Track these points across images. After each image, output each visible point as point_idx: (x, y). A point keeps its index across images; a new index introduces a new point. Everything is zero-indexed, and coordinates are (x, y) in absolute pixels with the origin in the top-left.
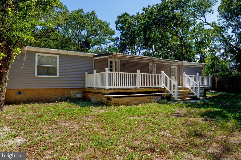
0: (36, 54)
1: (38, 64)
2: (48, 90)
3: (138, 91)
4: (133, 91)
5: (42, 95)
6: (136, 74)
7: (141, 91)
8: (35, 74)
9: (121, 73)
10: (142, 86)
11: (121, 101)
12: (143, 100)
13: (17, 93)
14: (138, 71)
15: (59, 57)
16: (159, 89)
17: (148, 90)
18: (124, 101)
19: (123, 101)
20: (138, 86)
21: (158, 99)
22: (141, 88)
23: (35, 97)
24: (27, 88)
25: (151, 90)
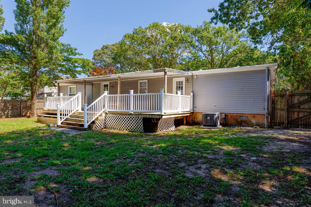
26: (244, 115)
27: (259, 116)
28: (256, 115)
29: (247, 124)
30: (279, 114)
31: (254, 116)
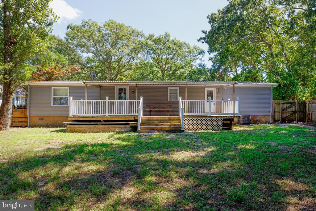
0: (52, 87)
1: (54, 96)
2: (61, 117)
3: (105, 119)
4: (99, 119)
5: (57, 121)
6: (104, 102)
7: (109, 119)
8: (51, 104)
9: (88, 101)
10: (112, 114)
11: (78, 128)
12: (104, 129)
13: (40, 119)
14: (107, 98)
15: (69, 88)
16: (135, 117)
17: (119, 118)
18: (81, 128)
19: (79, 128)
20: (107, 114)
21: (125, 128)
22: (110, 116)
23: (52, 123)
24: (46, 115)
25: (123, 119)
26: (258, 116)
27: (267, 116)
28: (265, 116)
29: (260, 122)
30: (277, 115)
31: (264, 116)
